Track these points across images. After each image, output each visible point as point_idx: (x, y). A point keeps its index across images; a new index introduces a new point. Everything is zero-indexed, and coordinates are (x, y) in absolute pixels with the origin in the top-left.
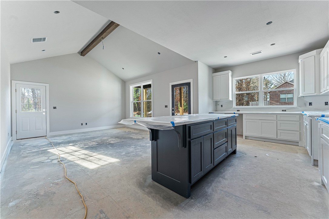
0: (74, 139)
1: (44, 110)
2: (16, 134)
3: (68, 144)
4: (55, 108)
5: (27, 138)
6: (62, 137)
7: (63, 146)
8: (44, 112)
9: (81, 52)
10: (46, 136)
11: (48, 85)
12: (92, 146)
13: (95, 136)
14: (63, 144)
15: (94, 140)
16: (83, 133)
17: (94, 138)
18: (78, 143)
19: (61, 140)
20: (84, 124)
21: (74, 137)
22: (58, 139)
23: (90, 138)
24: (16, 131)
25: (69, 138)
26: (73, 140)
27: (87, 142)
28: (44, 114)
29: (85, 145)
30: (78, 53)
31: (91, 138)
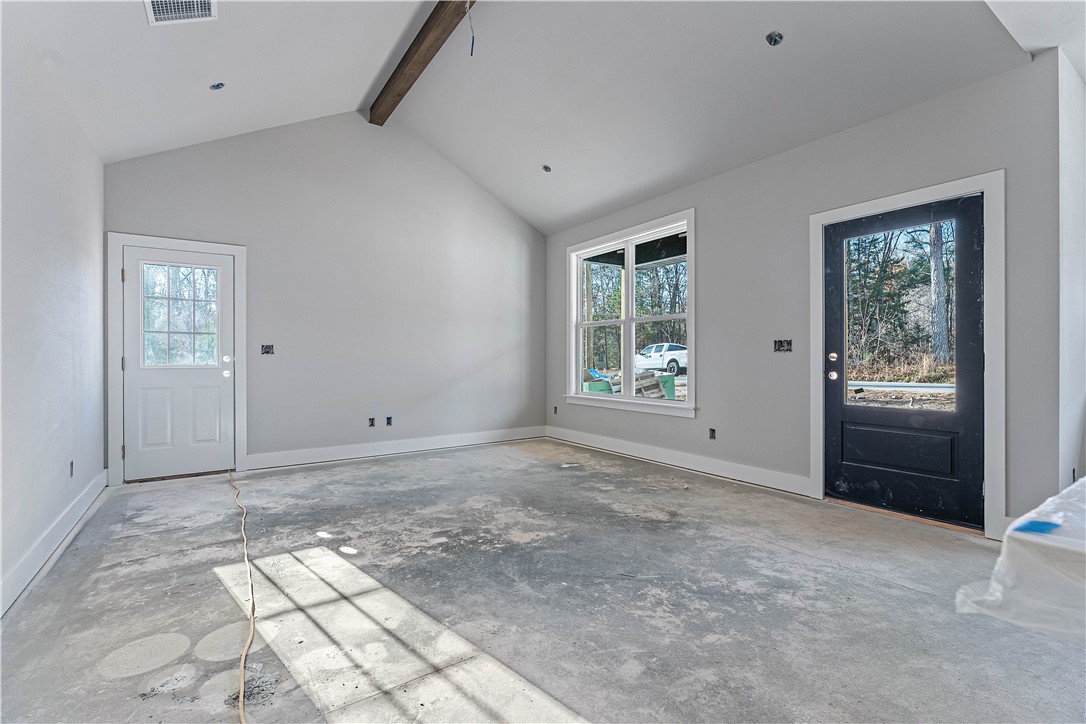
0: (339, 493)
1: (226, 359)
2: (124, 457)
3: (313, 529)
4: (268, 350)
5: (163, 479)
6: (292, 477)
7: (286, 543)
8: (224, 366)
9: (372, 108)
10: (234, 470)
11: (241, 252)
12: (423, 562)
13: (429, 484)
14: (286, 530)
15: (428, 511)
16: (377, 461)
17: (423, 497)
18: (355, 529)
19: (285, 496)
20: (380, 422)
21: (338, 482)
22: (274, 489)
23: (404, 493)
24: (123, 447)
25: (320, 487)
26: (336, 500)
27: (394, 522)
28: (227, 374)
29: (388, 549)
30: (361, 110)
31: (410, 494)
